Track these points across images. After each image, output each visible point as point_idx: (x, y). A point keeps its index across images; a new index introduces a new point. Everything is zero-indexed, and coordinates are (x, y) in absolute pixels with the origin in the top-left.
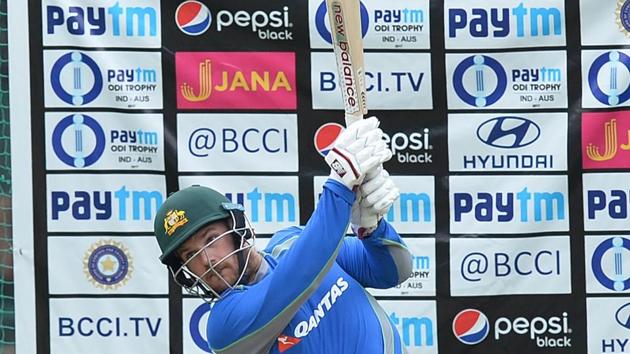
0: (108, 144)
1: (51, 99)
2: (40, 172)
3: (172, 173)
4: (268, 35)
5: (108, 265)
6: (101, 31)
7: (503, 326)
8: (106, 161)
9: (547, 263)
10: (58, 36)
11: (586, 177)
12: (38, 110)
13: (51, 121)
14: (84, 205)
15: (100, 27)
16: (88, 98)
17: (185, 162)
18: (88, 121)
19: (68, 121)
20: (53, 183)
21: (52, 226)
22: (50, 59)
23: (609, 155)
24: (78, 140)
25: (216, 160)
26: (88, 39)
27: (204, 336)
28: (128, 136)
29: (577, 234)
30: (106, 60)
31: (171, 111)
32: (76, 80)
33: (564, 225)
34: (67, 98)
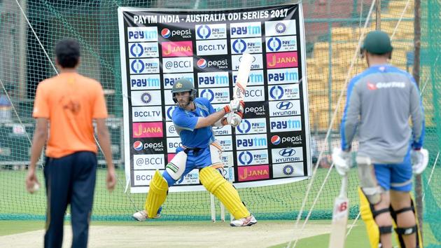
0: (145, 67)
1: (131, 56)
2: (128, 75)
3: (161, 73)
4: (185, 37)
5: (146, 98)
6: (143, 38)
7: (247, 110)
8: (145, 71)
9: (258, 93)
10: (132, 39)
11: (268, 70)
12: (128, 59)
13: (131, 61)
14: (140, 83)
15: (142, 36)
16: (140, 55)
17: (165, 70)
18: (140, 61)
19: (135, 61)
20: (132, 77)
21: (132, 88)
22: (130, 45)
23: (274, 65)
24: (138, 66)
25: (173, 70)
26: (139, 40)
27: (171, 115)
28: (150, 65)
29: (266, 85)
30: (144, 45)
31: (161, 58)
32: (137, 50)
33: (263, 83)
34: (135, 55)
